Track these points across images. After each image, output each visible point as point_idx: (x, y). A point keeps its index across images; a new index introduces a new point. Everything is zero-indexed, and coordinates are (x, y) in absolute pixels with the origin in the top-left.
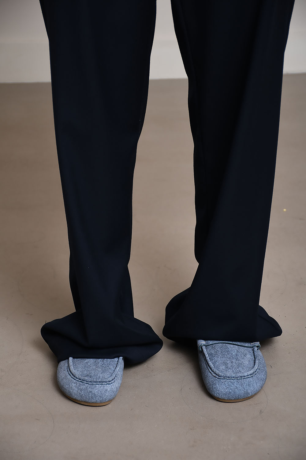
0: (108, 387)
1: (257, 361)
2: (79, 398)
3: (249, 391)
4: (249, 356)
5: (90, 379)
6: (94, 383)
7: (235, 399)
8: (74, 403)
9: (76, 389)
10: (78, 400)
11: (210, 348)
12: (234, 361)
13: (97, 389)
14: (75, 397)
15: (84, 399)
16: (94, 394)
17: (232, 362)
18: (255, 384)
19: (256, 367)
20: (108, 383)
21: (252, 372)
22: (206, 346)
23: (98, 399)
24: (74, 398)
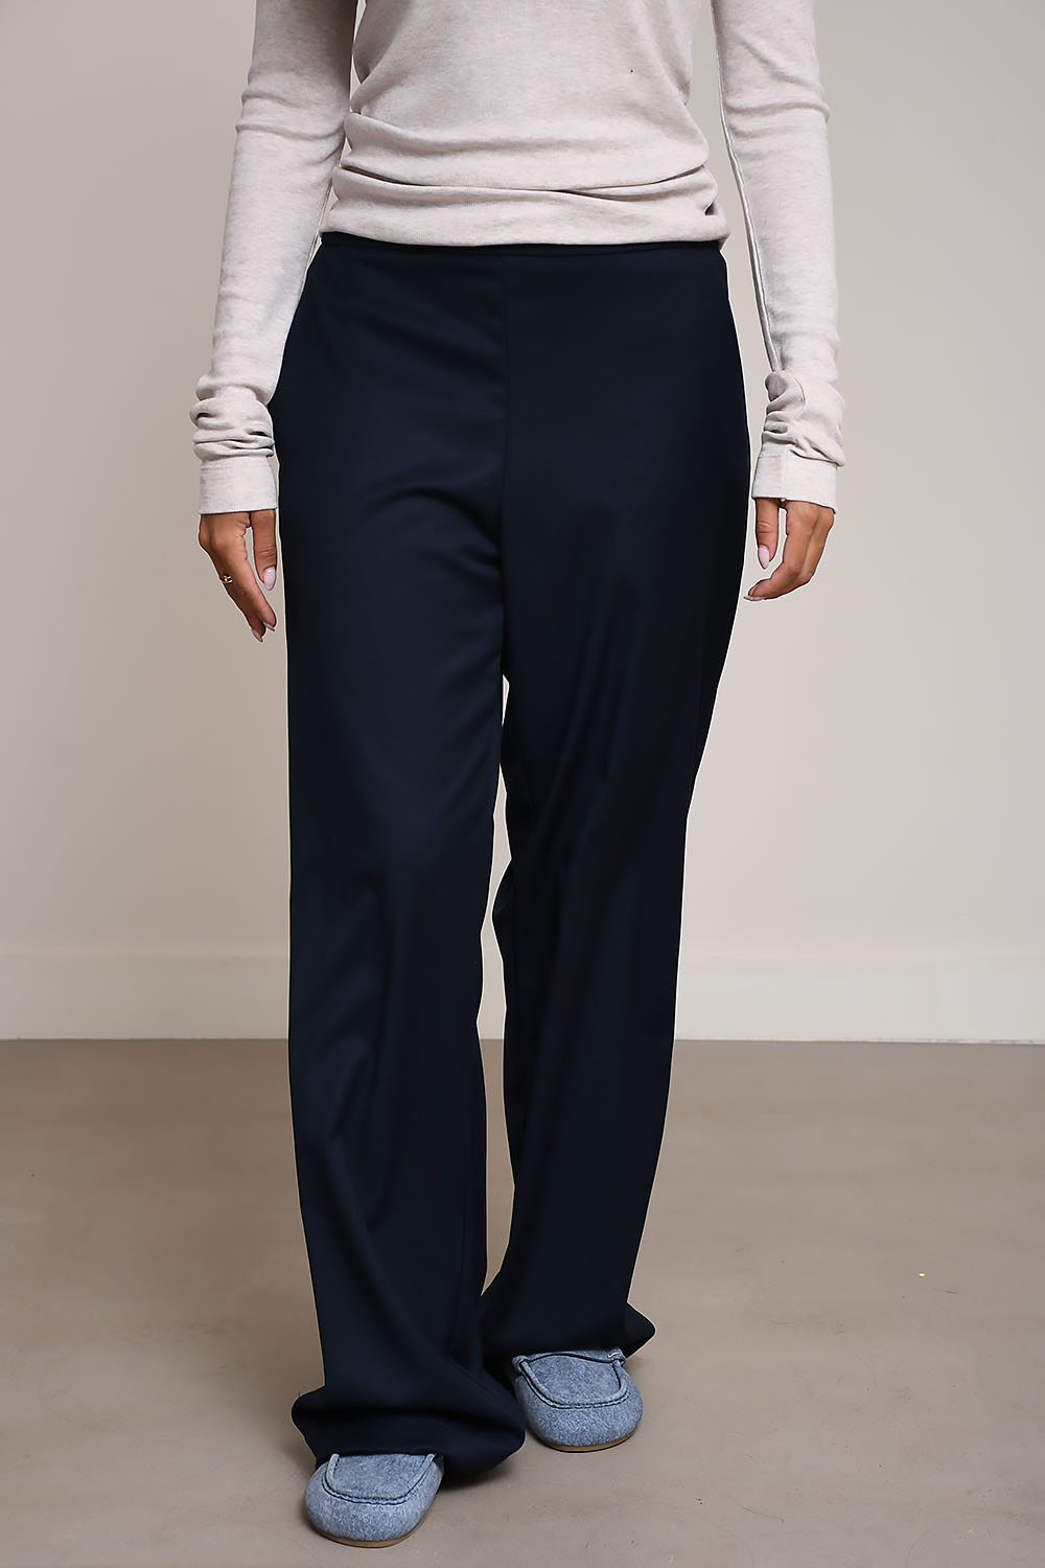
0: (390, 1510)
1: (623, 1381)
2: (334, 1531)
3: (617, 1428)
4: (608, 1377)
5: (356, 1493)
6: (363, 1501)
7: (591, 1445)
8: (322, 1539)
9: (330, 1512)
10: (332, 1535)
11: (536, 1363)
12: (583, 1384)
13: (368, 1512)
14: (328, 1527)
15: (343, 1532)
16: (362, 1521)
17: (580, 1386)
18: (625, 1416)
19: (624, 1388)
20: (392, 1501)
21: (618, 1395)
22: (528, 1362)
23: (368, 1533)
24: (326, 1529)
